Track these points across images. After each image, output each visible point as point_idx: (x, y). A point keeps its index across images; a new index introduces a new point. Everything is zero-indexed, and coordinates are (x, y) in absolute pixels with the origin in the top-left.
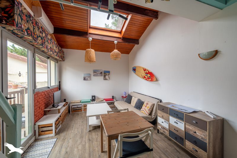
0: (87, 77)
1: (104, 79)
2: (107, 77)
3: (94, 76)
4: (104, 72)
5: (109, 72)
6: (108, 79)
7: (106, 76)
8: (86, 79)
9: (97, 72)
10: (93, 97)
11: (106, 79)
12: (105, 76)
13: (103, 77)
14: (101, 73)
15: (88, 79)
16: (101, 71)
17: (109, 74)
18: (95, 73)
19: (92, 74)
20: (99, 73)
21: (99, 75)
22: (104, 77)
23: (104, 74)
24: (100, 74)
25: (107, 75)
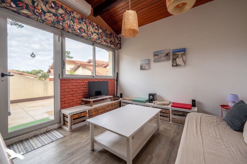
0: (144, 65)
1: (173, 66)
2: (179, 61)
3: (155, 61)
4: (173, 52)
5: (184, 50)
6: (182, 64)
7: (177, 59)
8: (143, 67)
9: (160, 55)
10: (150, 95)
11: (177, 65)
12: (174, 59)
13: (170, 63)
14: (167, 55)
15: (147, 67)
16: (167, 52)
17: (184, 54)
18: (156, 57)
19: (152, 58)
20: (164, 55)
21: (162, 59)
22: (173, 62)
23: (173, 55)
24: (165, 58)
25: (180, 56)
